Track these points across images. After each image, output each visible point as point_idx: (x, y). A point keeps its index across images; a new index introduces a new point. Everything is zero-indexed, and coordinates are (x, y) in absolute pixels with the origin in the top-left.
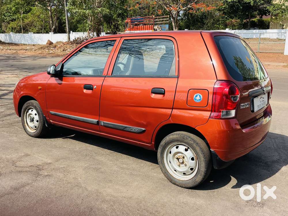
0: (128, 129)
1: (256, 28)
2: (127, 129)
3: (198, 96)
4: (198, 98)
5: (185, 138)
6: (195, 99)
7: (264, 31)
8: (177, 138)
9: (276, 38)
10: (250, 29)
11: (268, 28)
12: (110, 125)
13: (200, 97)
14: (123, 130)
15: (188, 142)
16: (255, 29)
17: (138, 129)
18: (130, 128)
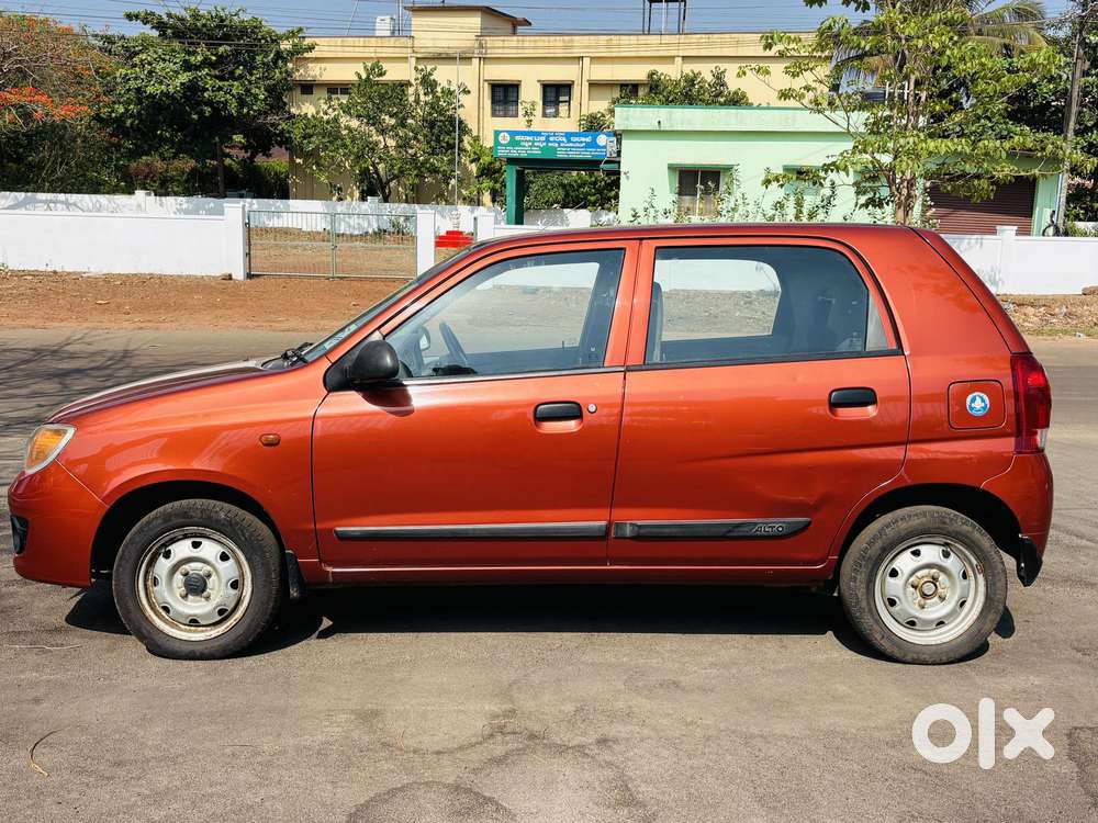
0: (746, 529)
1: (243, 192)
2: (743, 531)
3: (978, 400)
4: (978, 404)
5: (948, 521)
6: (971, 408)
7: (279, 203)
8: (923, 524)
9: (321, 230)
10: (225, 196)
11: (284, 194)
12: (667, 530)
13: (983, 401)
14: (725, 536)
15: (958, 529)
16: (242, 196)
17: (789, 523)
18: (756, 524)
